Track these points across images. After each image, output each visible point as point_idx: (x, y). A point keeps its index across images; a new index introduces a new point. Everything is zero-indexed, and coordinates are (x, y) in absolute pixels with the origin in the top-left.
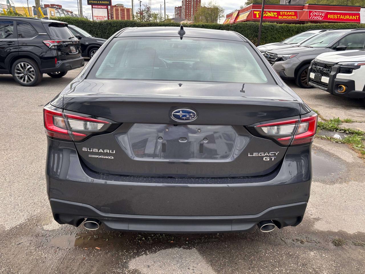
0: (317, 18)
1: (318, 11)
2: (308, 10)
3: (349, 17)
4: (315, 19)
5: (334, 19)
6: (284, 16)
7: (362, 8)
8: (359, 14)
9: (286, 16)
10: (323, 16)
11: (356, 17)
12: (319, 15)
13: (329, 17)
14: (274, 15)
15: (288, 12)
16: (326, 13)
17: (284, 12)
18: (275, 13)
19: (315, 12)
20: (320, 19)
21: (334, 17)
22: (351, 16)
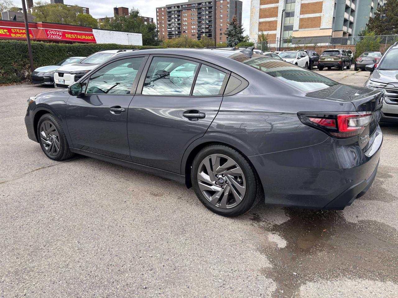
0: (56, 38)
1: (55, 30)
2: (44, 28)
3: (85, 37)
4: (54, 38)
5: (73, 39)
6: (18, 34)
7: (93, 29)
8: (93, 35)
9: (20, 34)
10: (60, 35)
11: (92, 38)
12: (56, 34)
13: (67, 36)
14: (4, 32)
15: (21, 30)
16: (62, 32)
17: (16, 30)
18: (5, 30)
19: (52, 30)
20: (59, 38)
21: (72, 37)
22: (87, 36)
